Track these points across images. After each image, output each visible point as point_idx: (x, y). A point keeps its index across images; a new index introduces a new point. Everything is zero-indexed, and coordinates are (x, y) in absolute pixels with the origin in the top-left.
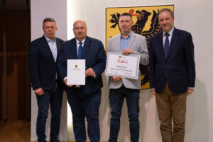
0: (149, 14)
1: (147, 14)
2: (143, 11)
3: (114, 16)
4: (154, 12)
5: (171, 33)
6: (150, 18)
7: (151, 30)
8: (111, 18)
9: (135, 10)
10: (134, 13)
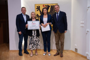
0: (50, 6)
1: (49, 6)
2: (48, 5)
3: (38, 7)
4: (51, 6)
5: (59, 13)
6: (50, 8)
7: (50, 12)
8: (37, 7)
10: (45, 6)
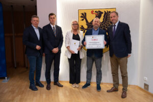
1: (101, 13)
2: (99, 11)
3: (83, 14)
4: (105, 12)
8: (81, 15)
9: (95, 11)
10: (94, 13)
